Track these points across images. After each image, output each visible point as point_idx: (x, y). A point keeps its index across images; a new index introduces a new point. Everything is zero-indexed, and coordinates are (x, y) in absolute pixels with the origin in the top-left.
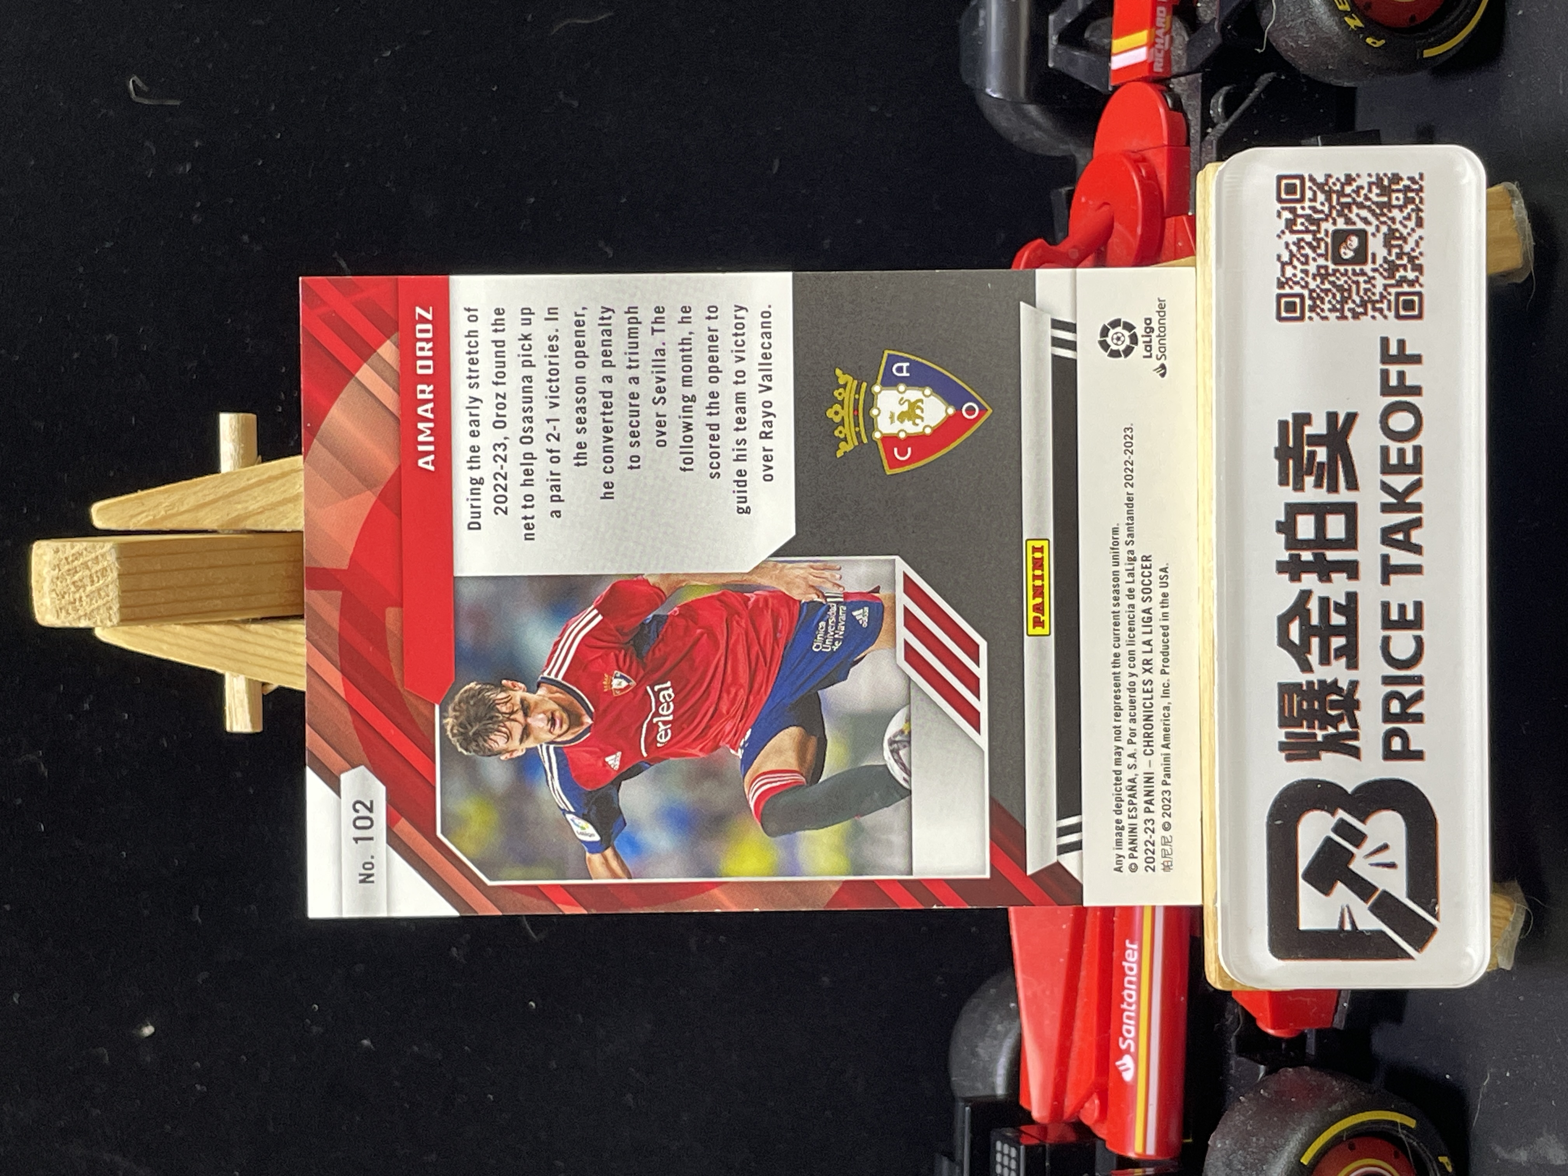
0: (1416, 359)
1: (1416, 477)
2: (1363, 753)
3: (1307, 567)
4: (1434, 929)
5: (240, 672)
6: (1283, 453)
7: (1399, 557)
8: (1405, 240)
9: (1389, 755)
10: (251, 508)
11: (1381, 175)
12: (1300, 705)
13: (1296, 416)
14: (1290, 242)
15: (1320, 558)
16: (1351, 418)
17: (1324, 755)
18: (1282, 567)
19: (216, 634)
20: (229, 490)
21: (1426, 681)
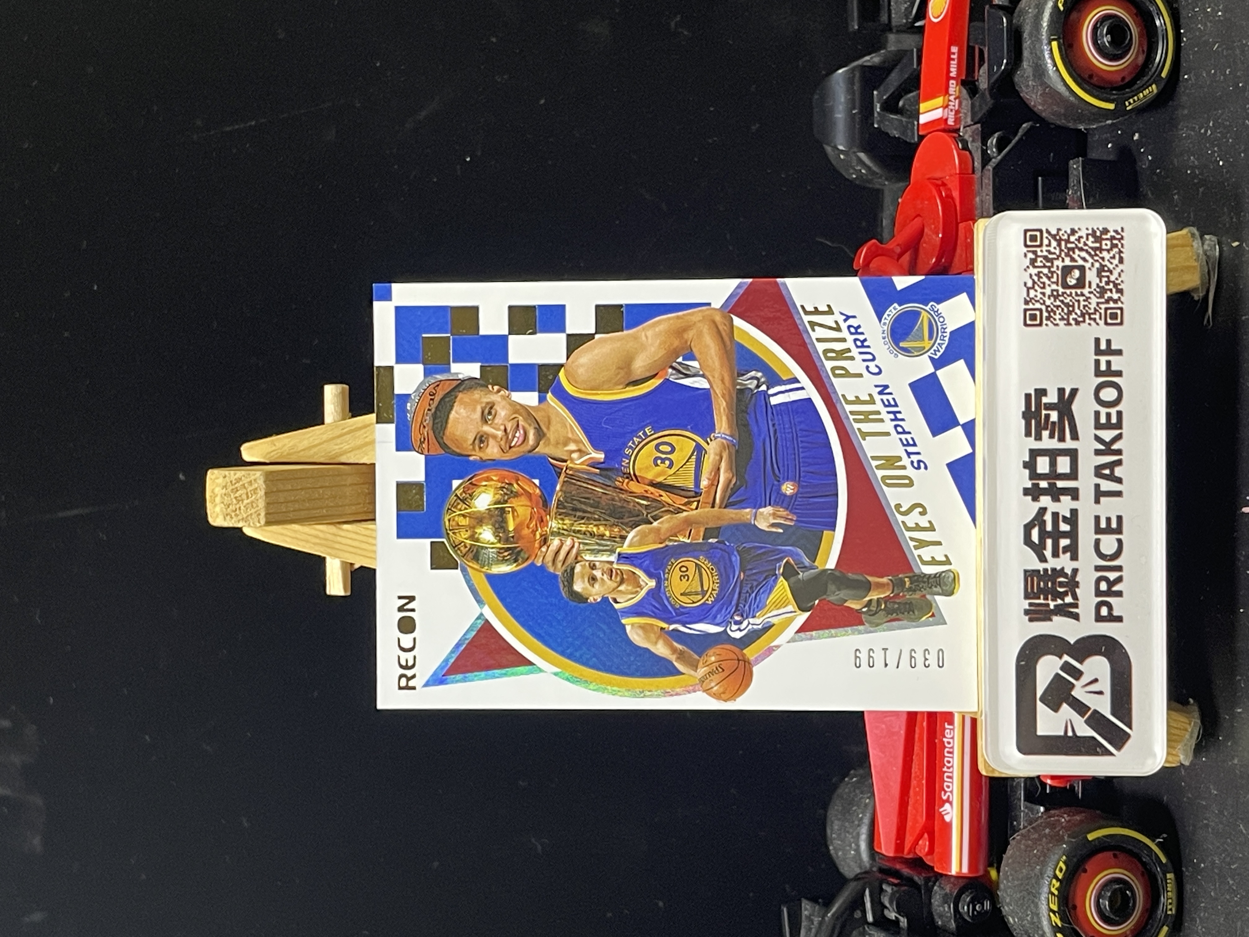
0: (1119, 352)
1: (1117, 432)
2: (1081, 617)
3: (1044, 492)
4: (1128, 736)
5: (336, 557)
6: (1027, 415)
7: (1106, 485)
8: (1111, 272)
9: (1099, 618)
10: (344, 448)
11: (1095, 229)
12: (1039, 584)
13: (1036, 390)
14: (1033, 274)
15: (1052, 486)
16: (1074, 392)
17: (1055, 618)
18: (1026, 492)
19: (321, 531)
20: (331, 436)
21: (1124, 569)
